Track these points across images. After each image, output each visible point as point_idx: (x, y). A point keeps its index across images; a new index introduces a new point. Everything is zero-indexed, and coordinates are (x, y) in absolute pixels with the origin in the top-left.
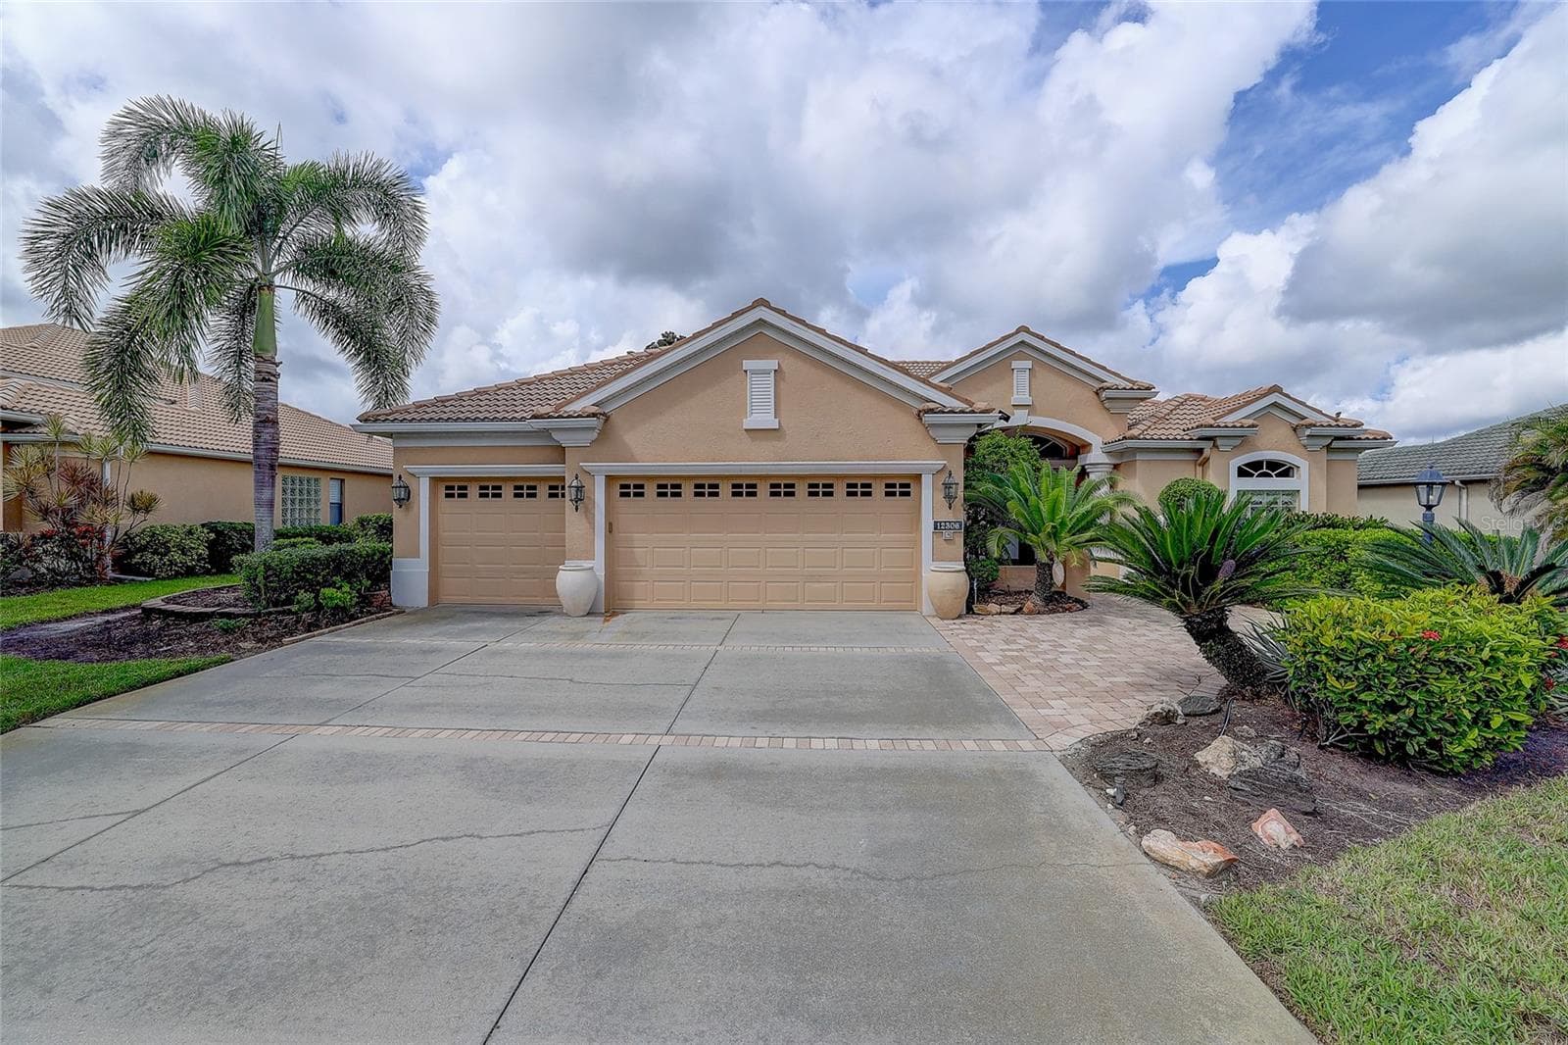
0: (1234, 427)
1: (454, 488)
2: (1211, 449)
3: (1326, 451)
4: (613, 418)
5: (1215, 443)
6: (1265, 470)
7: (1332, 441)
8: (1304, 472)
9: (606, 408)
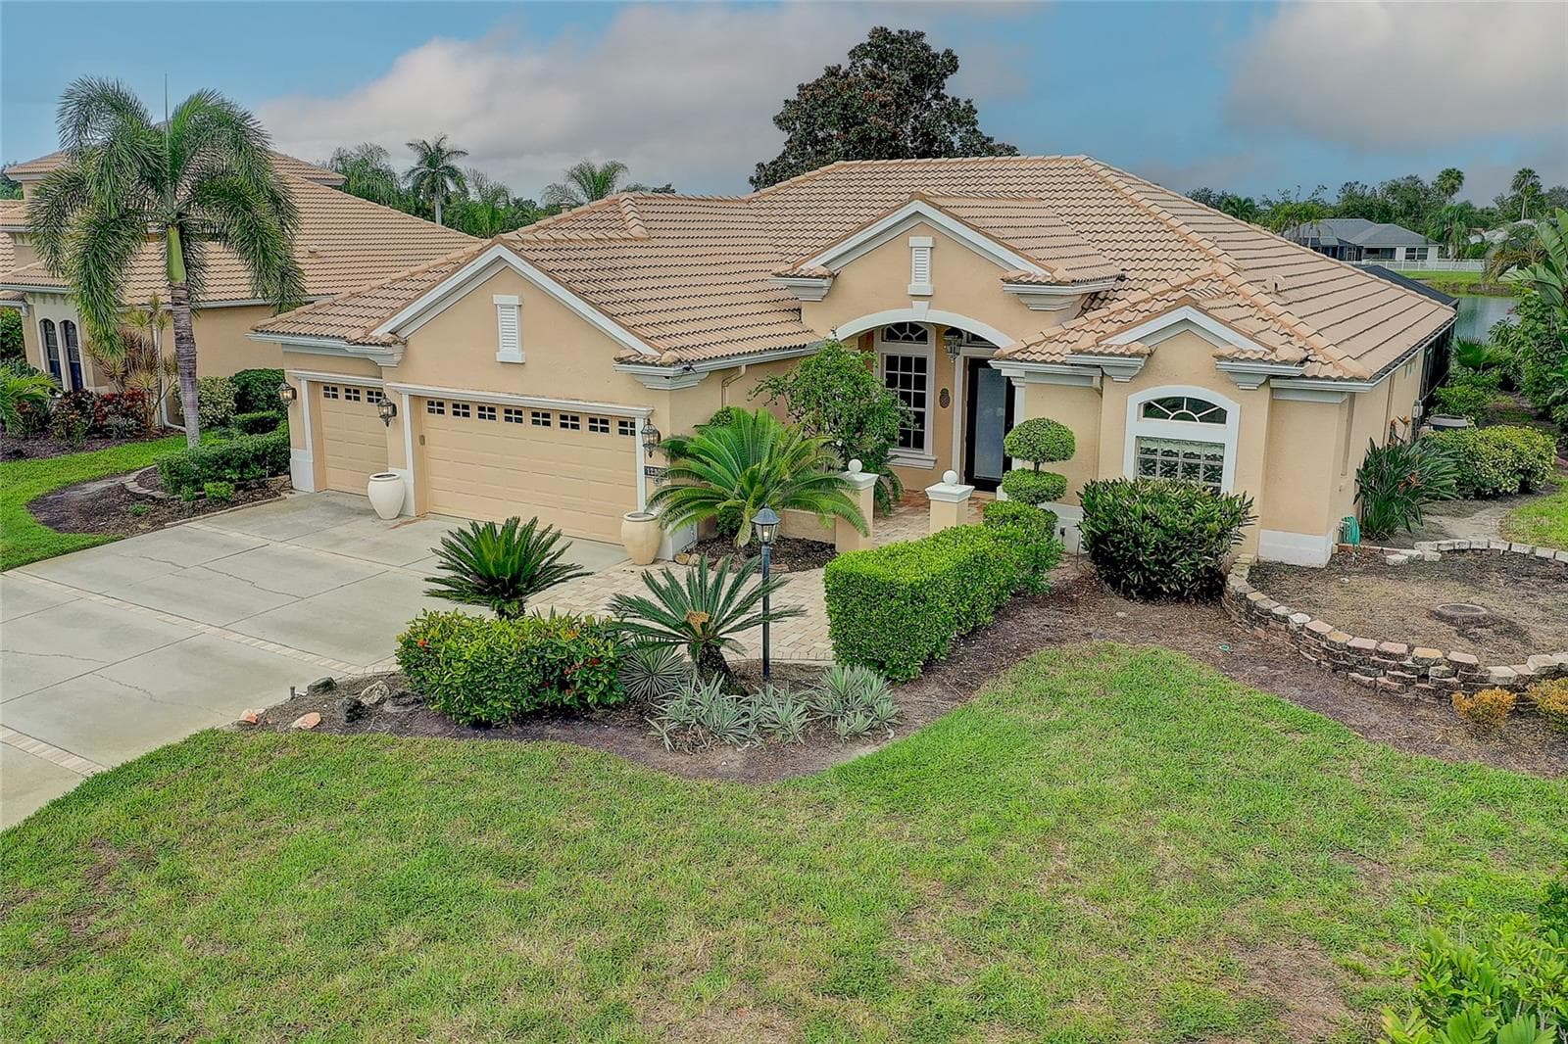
0: (1122, 355)
2: (1102, 378)
3: (1269, 390)
4: (411, 343)
5: (1103, 373)
6: (1185, 411)
7: (1267, 381)
8: (1232, 418)
9: (403, 334)
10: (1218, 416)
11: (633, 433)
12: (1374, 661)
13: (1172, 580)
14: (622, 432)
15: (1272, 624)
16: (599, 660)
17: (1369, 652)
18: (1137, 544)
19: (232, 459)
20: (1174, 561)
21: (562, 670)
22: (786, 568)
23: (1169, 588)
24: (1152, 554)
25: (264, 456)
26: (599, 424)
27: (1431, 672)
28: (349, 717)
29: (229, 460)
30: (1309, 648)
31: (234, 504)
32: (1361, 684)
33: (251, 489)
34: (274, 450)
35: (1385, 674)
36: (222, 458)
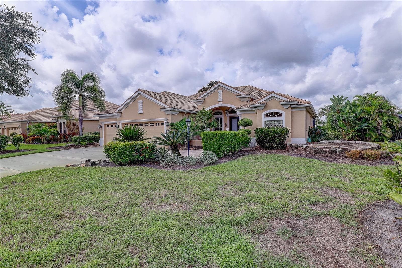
0: (261, 104)
1: (108, 126)
2: (257, 110)
3: (290, 108)
4: (122, 113)
5: (257, 108)
6: (274, 115)
7: (290, 106)
8: (284, 115)
9: (121, 111)
10: (281, 115)
11: (164, 125)
12: (324, 150)
13: (275, 144)
14: (162, 125)
15: (299, 148)
16: (149, 147)
17: (323, 148)
18: (268, 136)
19: (87, 138)
20: (275, 139)
21: (140, 150)
22: (195, 149)
23: (275, 146)
24: (271, 138)
25: (94, 138)
26: (157, 124)
27: (338, 151)
28: (91, 165)
29: (86, 138)
30: (308, 151)
31: (86, 146)
32: (322, 156)
33: (91, 144)
34: (96, 137)
35: (327, 153)
36: (85, 137)
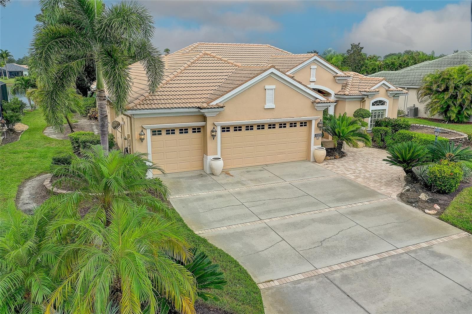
0: (374, 92)
1: (156, 132)
6: (378, 103)
7: (395, 94)
8: (387, 104)
9: (222, 103)
